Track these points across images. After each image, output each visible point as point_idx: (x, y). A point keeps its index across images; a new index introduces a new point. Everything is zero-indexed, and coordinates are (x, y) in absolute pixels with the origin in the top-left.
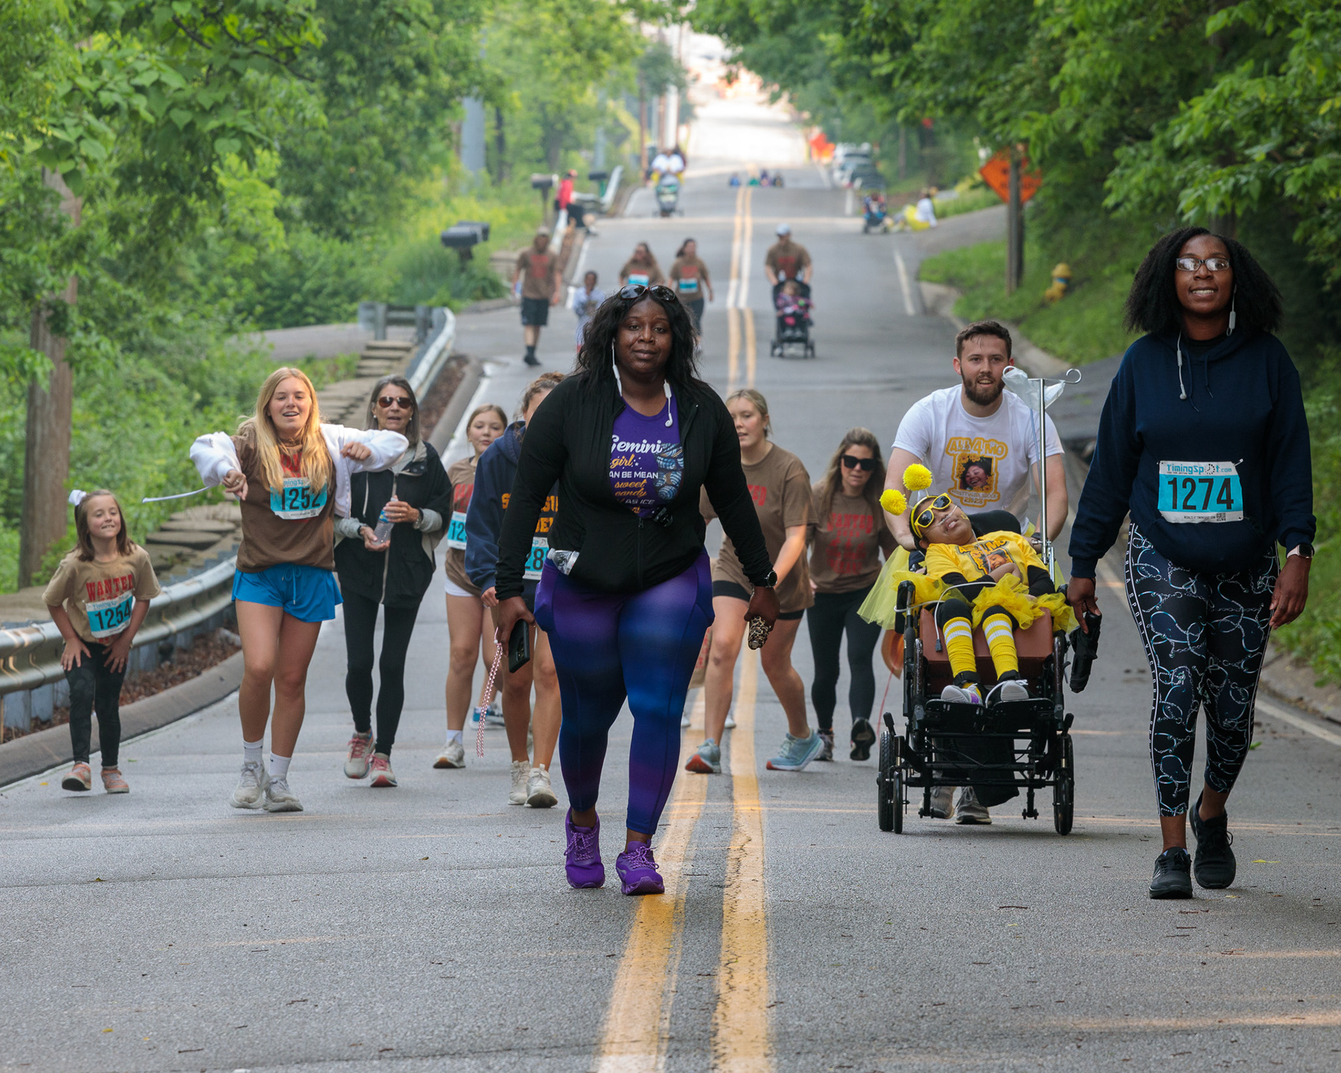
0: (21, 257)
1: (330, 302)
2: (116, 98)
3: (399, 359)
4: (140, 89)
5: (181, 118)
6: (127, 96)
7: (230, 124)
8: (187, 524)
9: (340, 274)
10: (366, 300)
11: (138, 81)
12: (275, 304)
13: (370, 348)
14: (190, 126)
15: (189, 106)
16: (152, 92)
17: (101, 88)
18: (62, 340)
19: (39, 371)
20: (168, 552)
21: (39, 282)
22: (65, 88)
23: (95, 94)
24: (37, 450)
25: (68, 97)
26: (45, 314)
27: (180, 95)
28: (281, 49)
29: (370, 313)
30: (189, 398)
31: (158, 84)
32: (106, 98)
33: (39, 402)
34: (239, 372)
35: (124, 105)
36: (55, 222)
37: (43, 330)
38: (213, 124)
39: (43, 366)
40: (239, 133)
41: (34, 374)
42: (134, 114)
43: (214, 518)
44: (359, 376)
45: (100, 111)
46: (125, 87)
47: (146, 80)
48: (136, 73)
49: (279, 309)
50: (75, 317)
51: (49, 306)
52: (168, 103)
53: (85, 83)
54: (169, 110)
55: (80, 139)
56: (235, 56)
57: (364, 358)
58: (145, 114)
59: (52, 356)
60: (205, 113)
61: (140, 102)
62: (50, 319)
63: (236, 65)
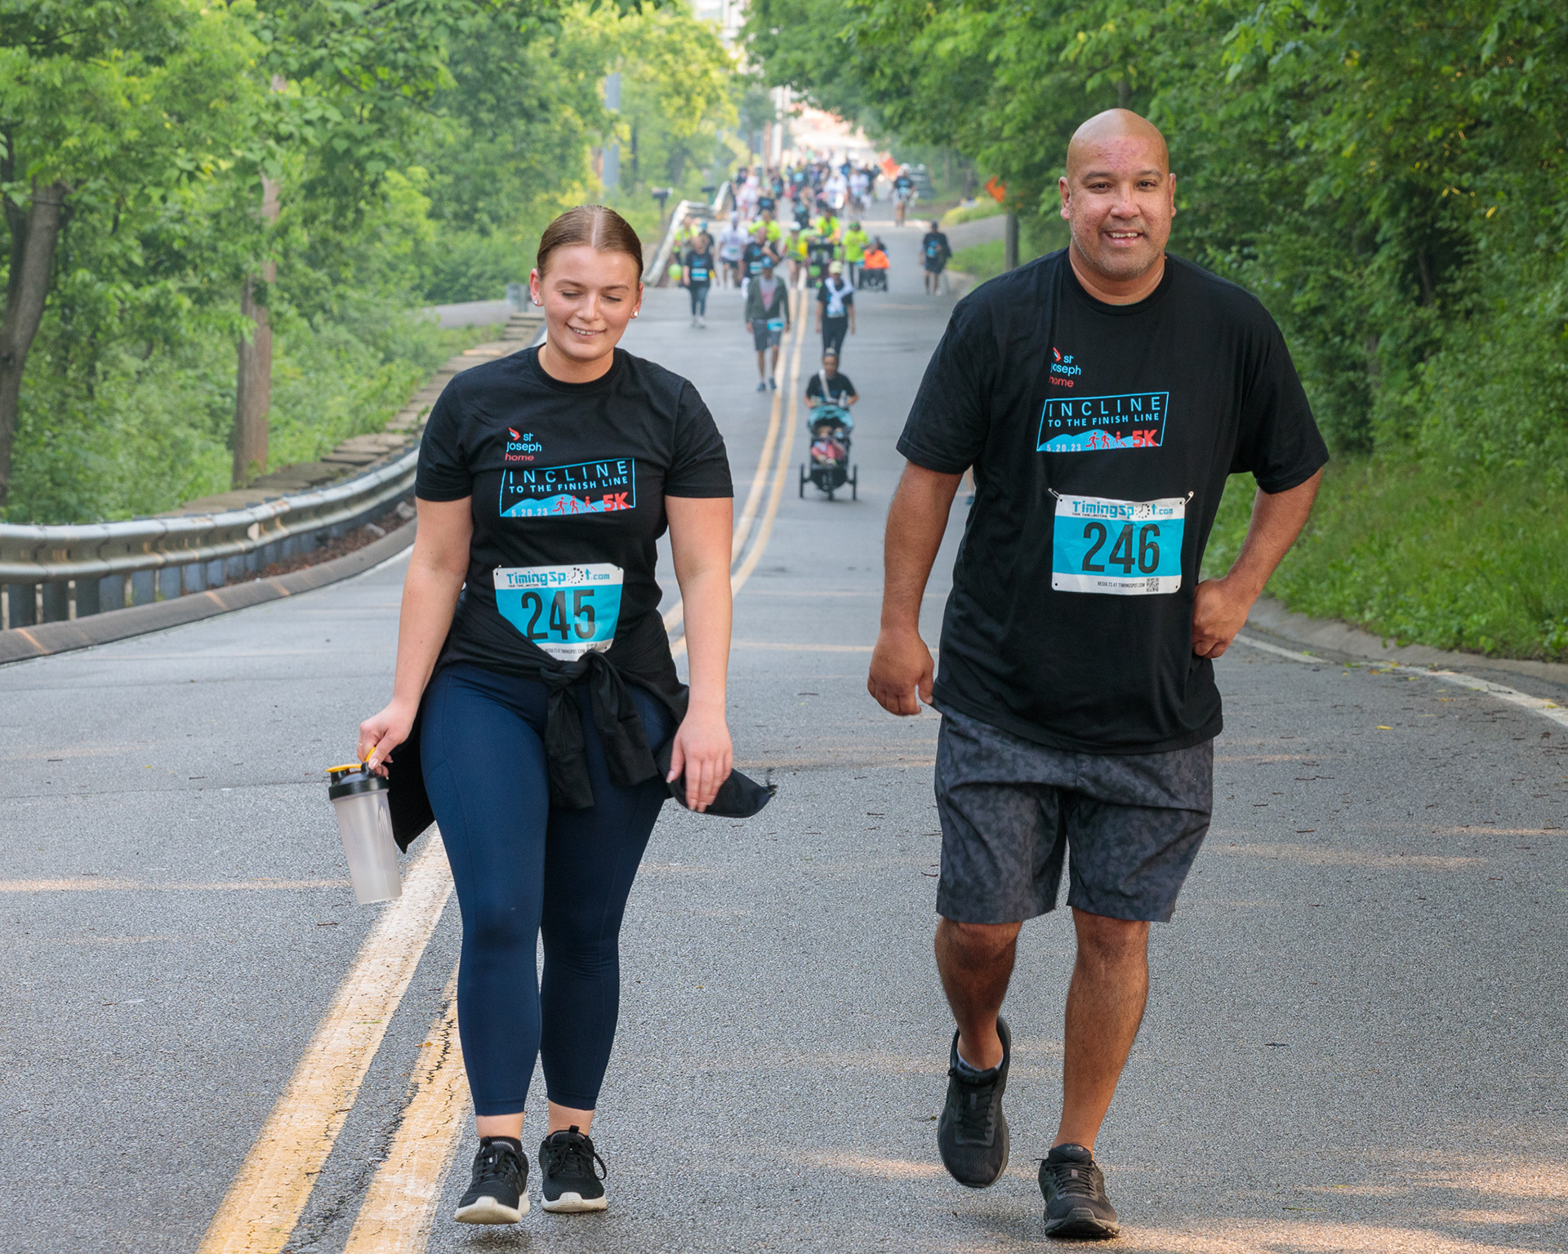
0: (231, 248)
1: (490, 283)
2: (291, 128)
3: (534, 327)
4: (309, 123)
5: (341, 145)
6: (299, 127)
7: (377, 150)
8: (353, 448)
9: (496, 262)
10: (513, 282)
11: (307, 116)
12: (447, 285)
13: (513, 318)
14: (348, 152)
15: (349, 136)
16: (319, 125)
17: (281, 121)
18: (264, 309)
19: (245, 330)
20: (334, 468)
21: (245, 267)
22: (252, 121)
23: (276, 126)
24: (246, 393)
25: (255, 128)
26: (251, 290)
27: (339, 129)
28: (419, 93)
29: (515, 292)
30: (374, 356)
31: (324, 120)
32: (284, 129)
33: (247, 356)
34: (415, 337)
35: (297, 134)
36: (257, 222)
37: (250, 303)
38: (364, 151)
39: (248, 327)
40: (384, 157)
41: (241, 333)
42: (304, 141)
43: (375, 443)
44: (503, 339)
45: (280, 139)
46: (298, 120)
47: (313, 115)
48: (306, 111)
49: (450, 289)
50: (273, 291)
51: (254, 285)
52: (330, 135)
53: (267, 117)
54: (331, 139)
55: (263, 159)
56: (382, 98)
57: (508, 326)
58: (312, 140)
59: (257, 321)
60: (361, 142)
61: (309, 132)
62: (254, 294)
63: (383, 105)
